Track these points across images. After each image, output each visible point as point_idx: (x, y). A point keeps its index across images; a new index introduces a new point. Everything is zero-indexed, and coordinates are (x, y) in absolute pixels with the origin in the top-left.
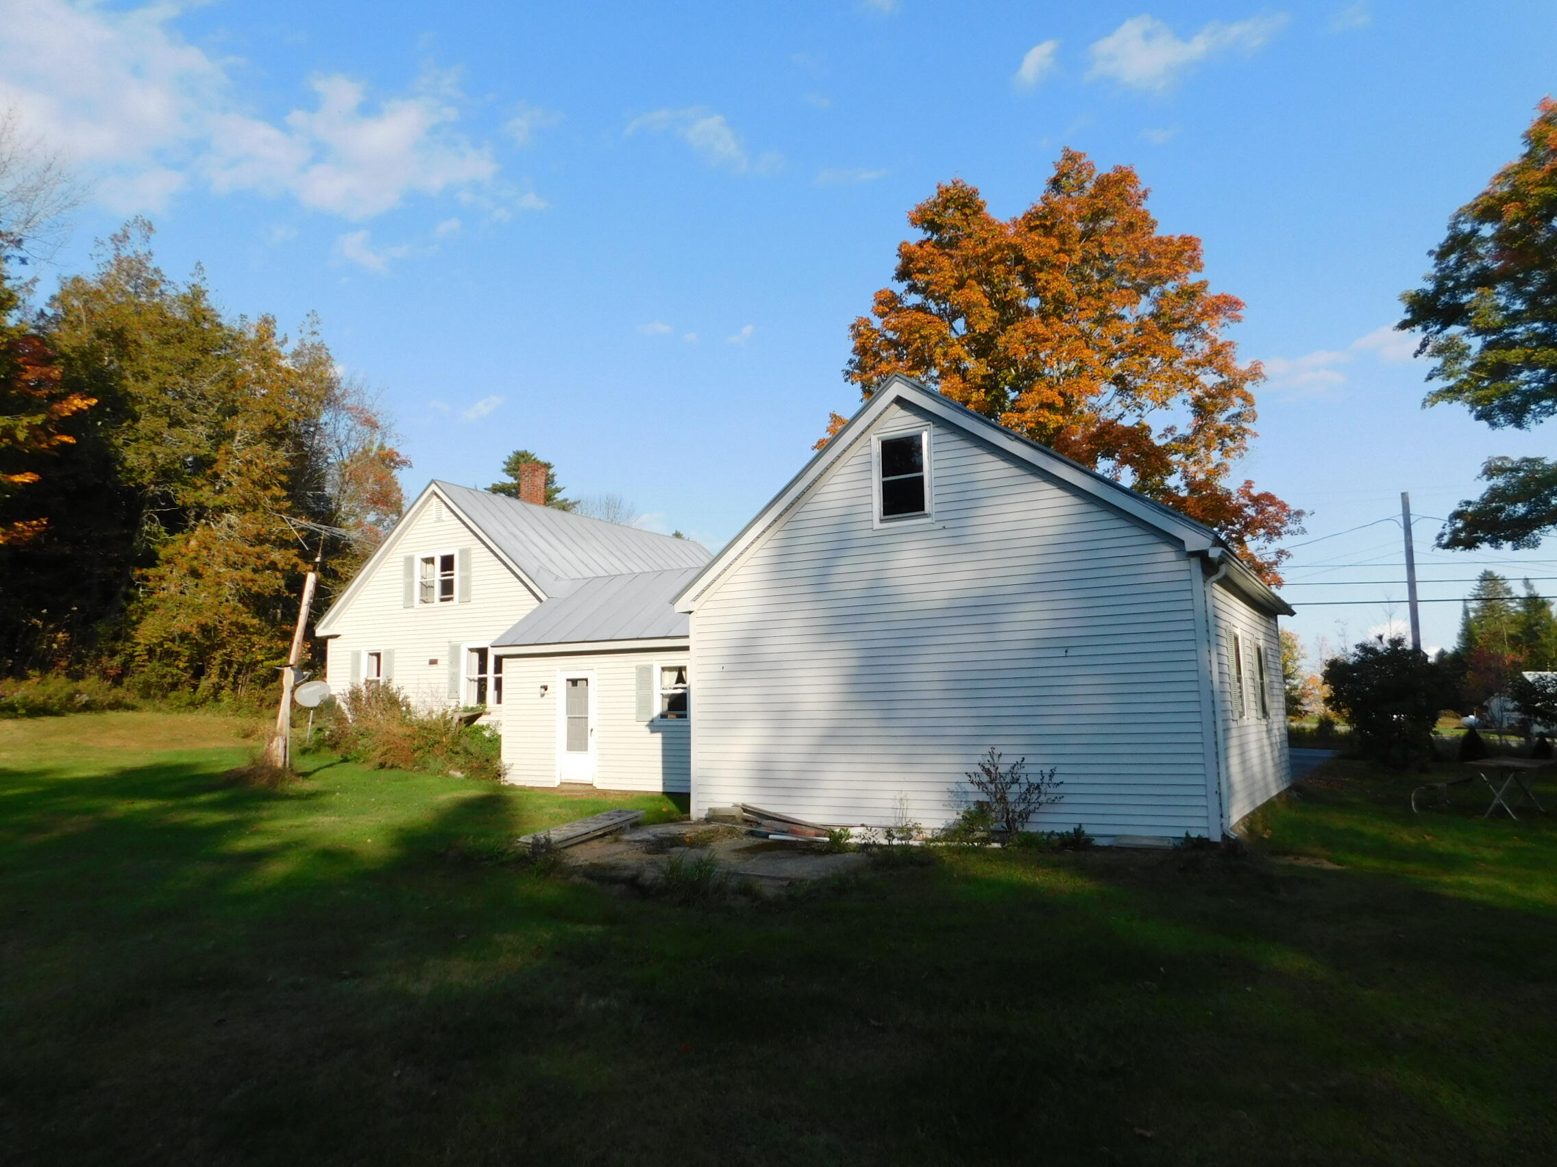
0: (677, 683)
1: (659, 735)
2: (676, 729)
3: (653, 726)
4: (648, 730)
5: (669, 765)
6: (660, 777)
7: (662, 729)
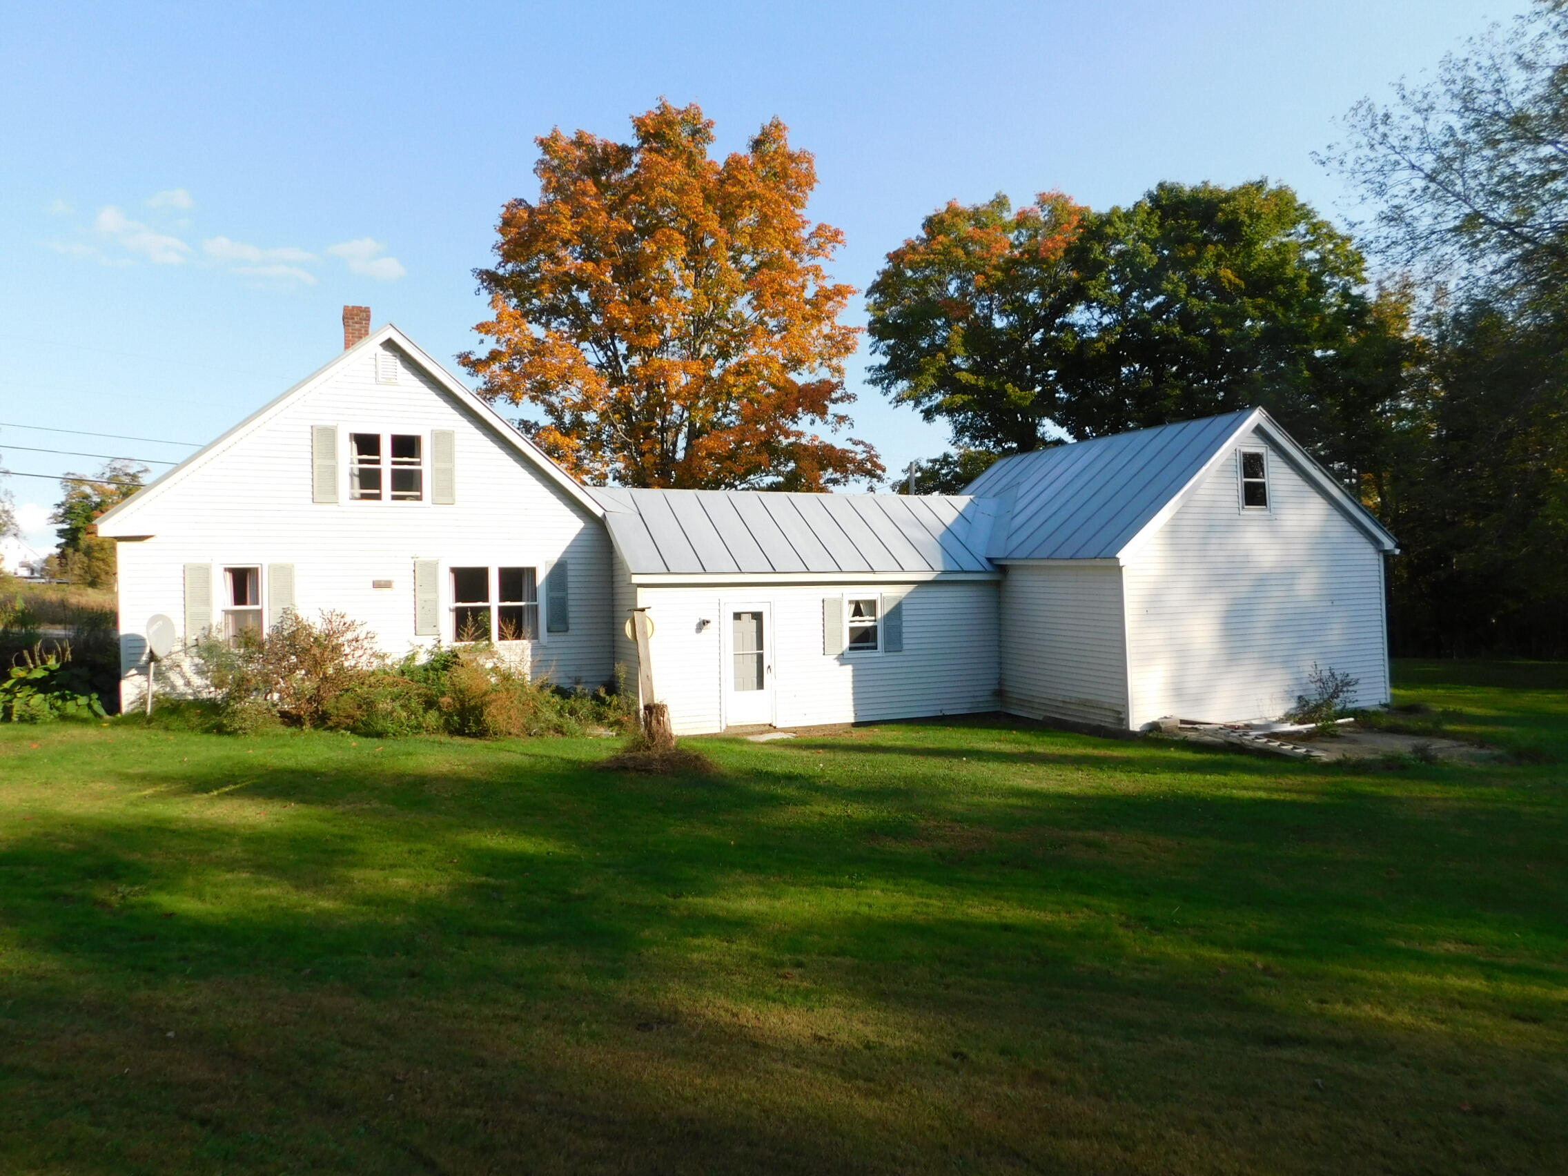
0: (853, 616)
1: (849, 668)
2: (863, 661)
3: (842, 659)
4: (837, 663)
5: (860, 696)
6: (851, 708)
7: (854, 661)
